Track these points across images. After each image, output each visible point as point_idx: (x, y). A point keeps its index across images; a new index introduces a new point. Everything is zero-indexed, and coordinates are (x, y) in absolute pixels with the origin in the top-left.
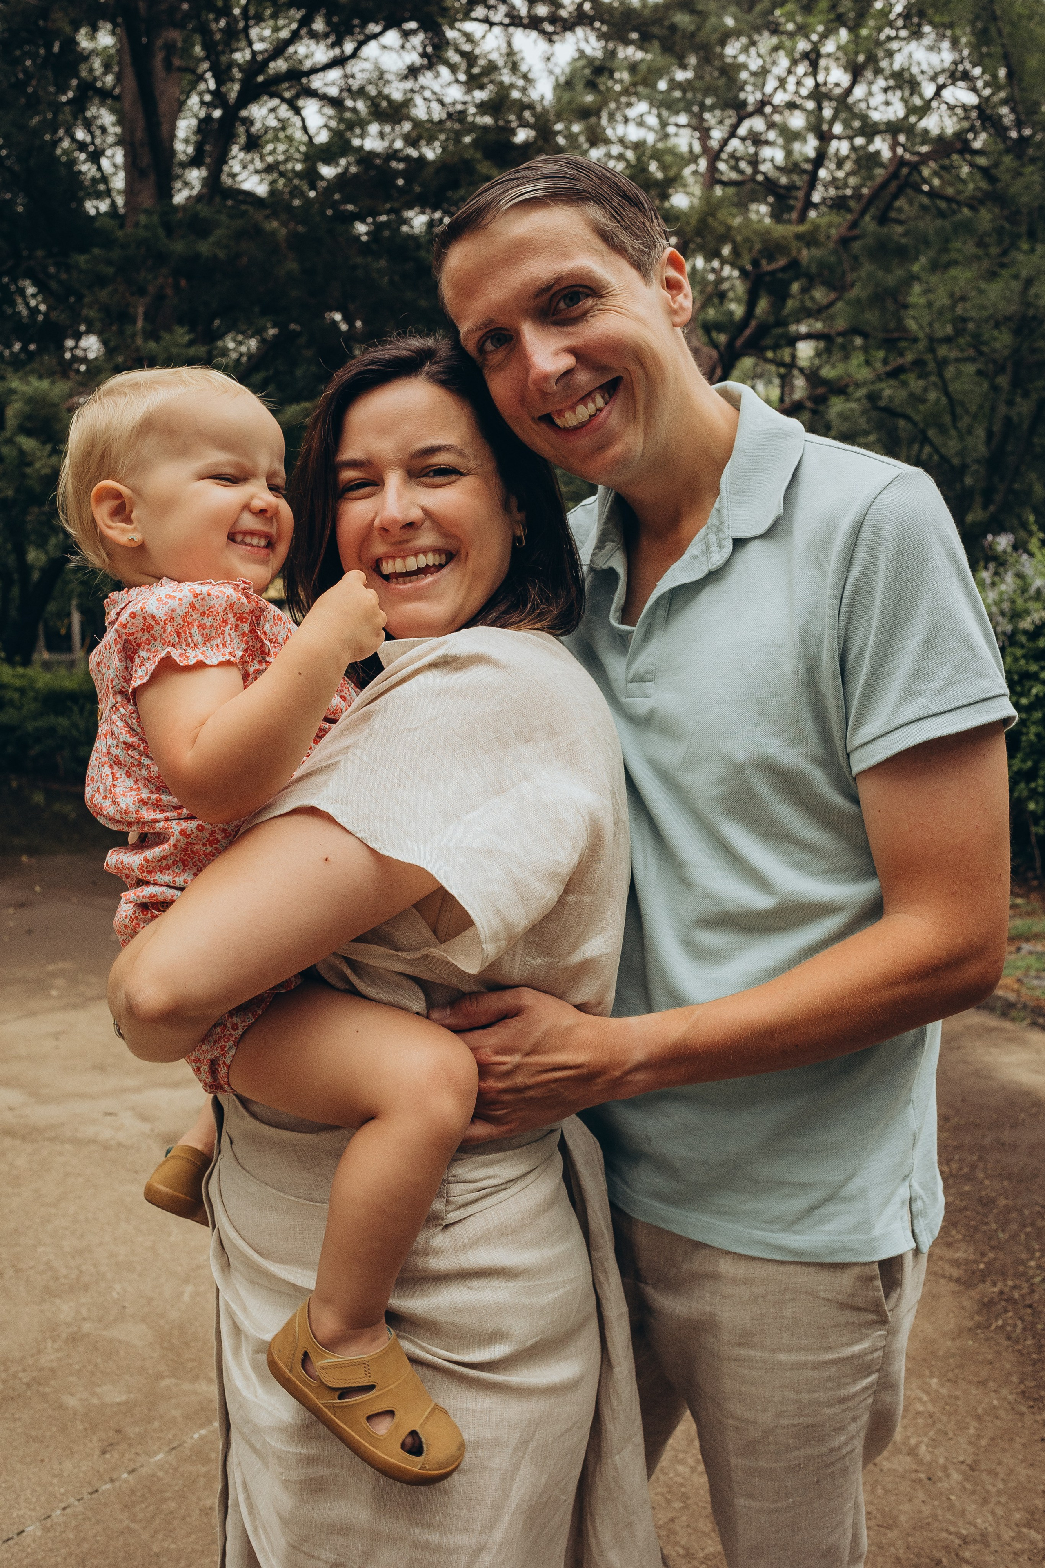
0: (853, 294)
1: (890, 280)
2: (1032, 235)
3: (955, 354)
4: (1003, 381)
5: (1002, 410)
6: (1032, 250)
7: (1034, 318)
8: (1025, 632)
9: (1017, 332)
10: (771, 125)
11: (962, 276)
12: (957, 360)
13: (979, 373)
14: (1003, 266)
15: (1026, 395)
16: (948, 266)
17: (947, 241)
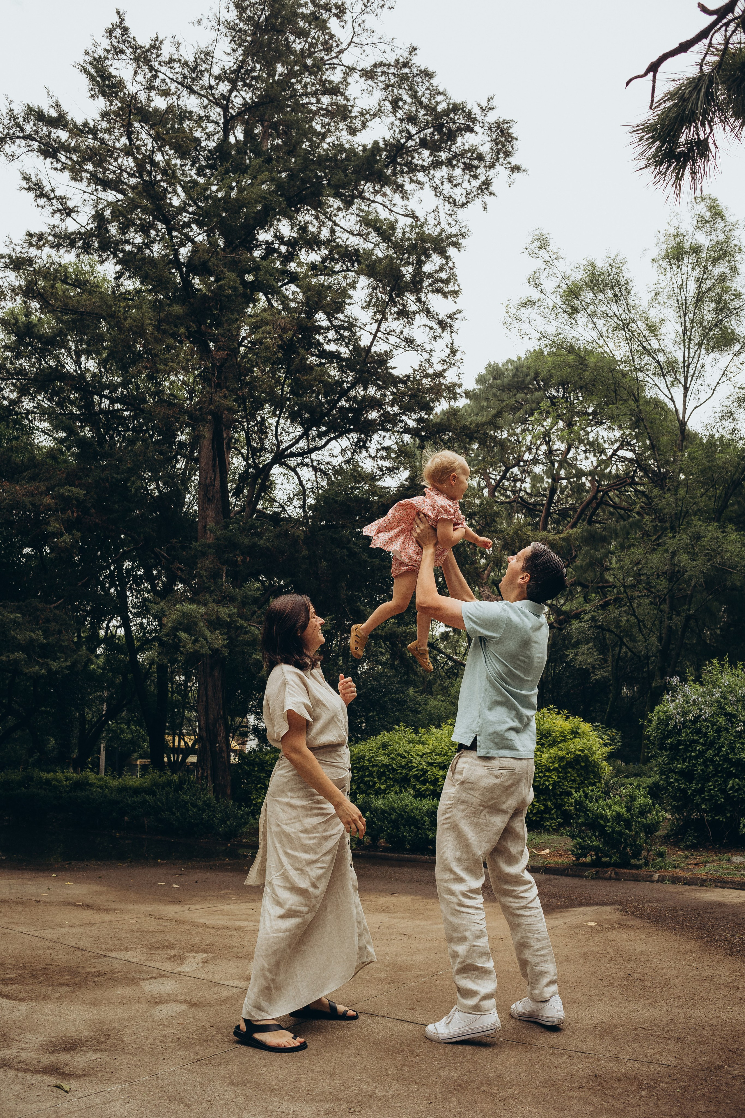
0: (578, 562)
1: (598, 555)
2: (673, 529)
3: (636, 594)
4: (665, 607)
5: (667, 622)
6: (674, 537)
7: (678, 571)
8: (690, 721)
9: (670, 580)
10: (523, 472)
11: (638, 552)
12: (639, 597)
13: (651, 603)
14: (659, 545)
15: (678, 614)
16: (629, 547)
17: (628, 533)
